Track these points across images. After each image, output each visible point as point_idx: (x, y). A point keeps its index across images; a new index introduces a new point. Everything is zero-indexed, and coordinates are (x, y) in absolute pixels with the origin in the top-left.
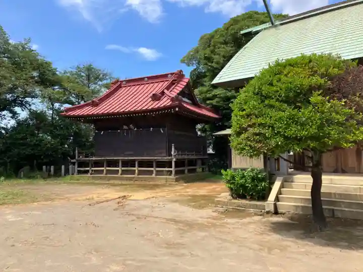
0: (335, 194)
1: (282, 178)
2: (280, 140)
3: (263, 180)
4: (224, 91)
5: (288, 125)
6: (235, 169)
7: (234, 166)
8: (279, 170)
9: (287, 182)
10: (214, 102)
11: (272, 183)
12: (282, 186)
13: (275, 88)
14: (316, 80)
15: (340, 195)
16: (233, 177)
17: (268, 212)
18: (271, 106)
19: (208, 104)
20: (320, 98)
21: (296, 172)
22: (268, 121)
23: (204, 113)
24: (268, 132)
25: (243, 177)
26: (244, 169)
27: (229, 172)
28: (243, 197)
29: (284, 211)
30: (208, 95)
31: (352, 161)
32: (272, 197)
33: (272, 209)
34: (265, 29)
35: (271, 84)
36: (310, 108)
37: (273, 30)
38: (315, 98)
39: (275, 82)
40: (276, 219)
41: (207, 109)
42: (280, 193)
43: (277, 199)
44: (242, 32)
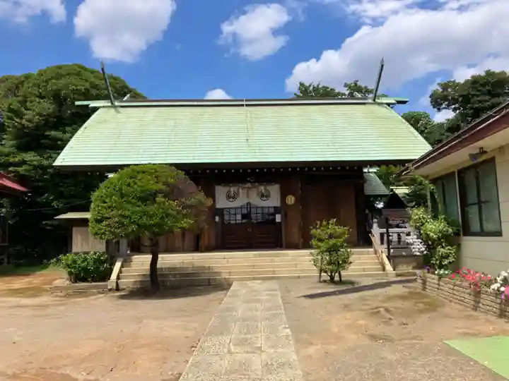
0: (165, 268)
1: (122, 259)
2: (134, 227)
3: (105, 262)
4: (38, 157)
5: (141, 217)
6: (76, 254)
7: (75, 249)
8: (118, 251)
9: (126, 262)
10: (21, 170)
11: (113, 264)
12: (122, 266)
13: (132, 189)
14: (160, 186)
15: (169, 268)
16: (74, 262)
17: (110, 290)
18: (129, 202)
19: (11, 172)
20: (163, 199)
21: (132, 254)
22: (127, 213)
23: (5, 184)
24: (126, 221)
25: (85, 259)
26: (87, 253)
27: (70, 257)
28: (84, 280)
29: (124, 287)
30: (11, 160)
31: (178, 243)
32: (114, 276)
33: (114, 286)
34: (103, 107)
35: (129, 185)
36: (156, 205)
37: (113, 110)
38: (159, 199)
39: (132, 184)
40: (118, 294)
41: (9, 179)
42: (120, 272)
43: (118, 278)
44: (77, 103)
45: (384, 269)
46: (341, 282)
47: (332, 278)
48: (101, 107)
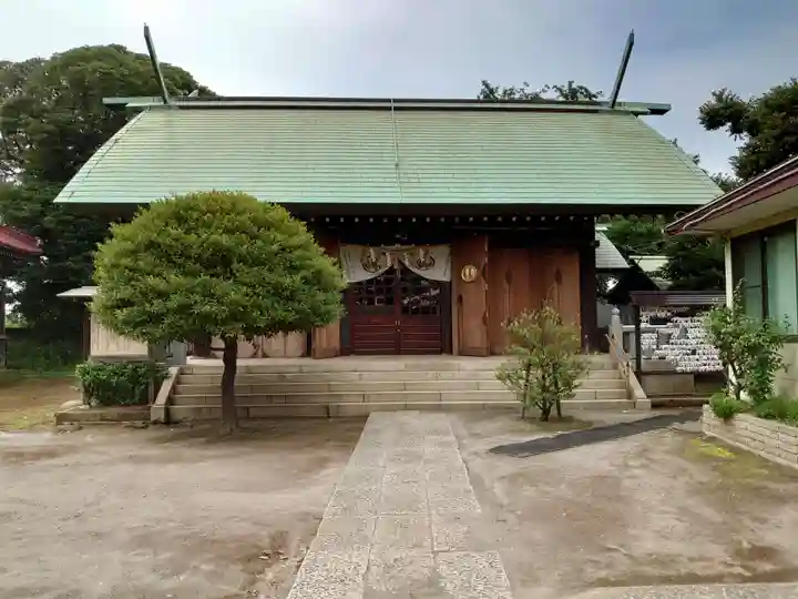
1: (178, 369)
6: (97, 358)
7: (94, 352)
9: (184, 375)
12: (177, 381)
17: (155, 423)
29: (181, 418)
32: (162, 398)
33: (161, 416)
34: (150, 107)
40: (169, 431)
42: (174, 391)
43: (170, 401)
44: (106, 100)
45: (630, 395)
46: (561, 419)
47: (546, 412)
48: (146, 107)
